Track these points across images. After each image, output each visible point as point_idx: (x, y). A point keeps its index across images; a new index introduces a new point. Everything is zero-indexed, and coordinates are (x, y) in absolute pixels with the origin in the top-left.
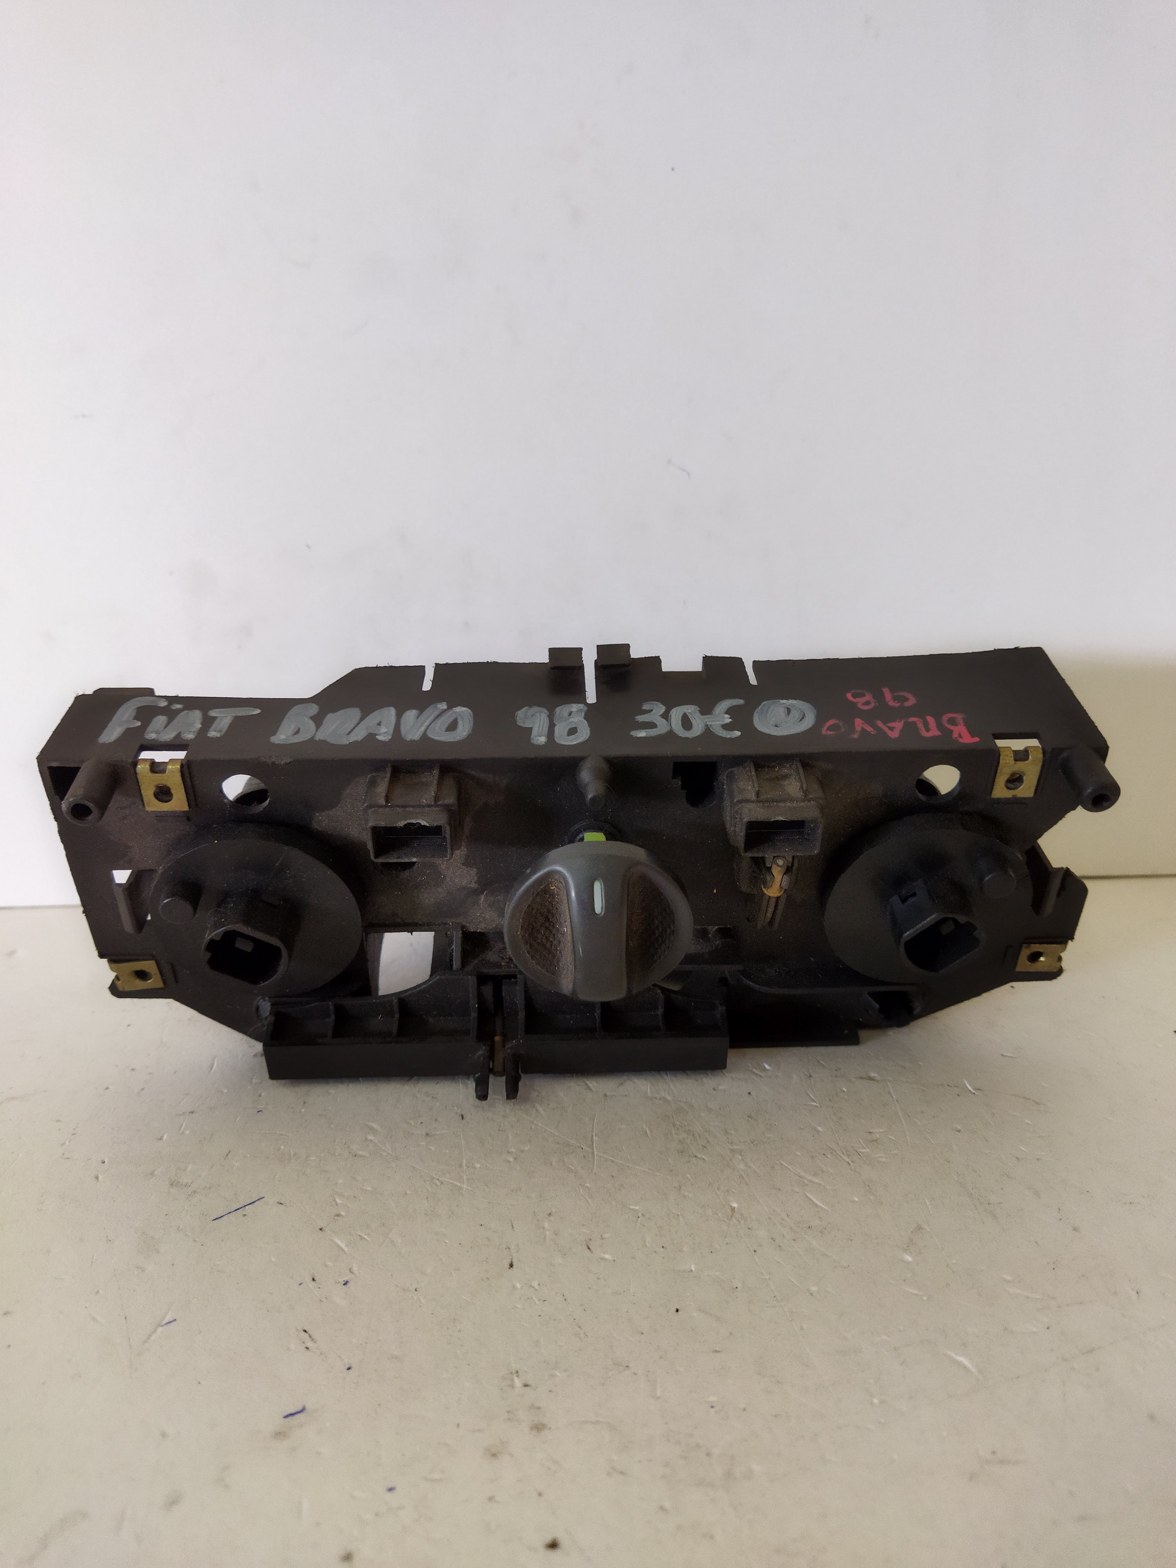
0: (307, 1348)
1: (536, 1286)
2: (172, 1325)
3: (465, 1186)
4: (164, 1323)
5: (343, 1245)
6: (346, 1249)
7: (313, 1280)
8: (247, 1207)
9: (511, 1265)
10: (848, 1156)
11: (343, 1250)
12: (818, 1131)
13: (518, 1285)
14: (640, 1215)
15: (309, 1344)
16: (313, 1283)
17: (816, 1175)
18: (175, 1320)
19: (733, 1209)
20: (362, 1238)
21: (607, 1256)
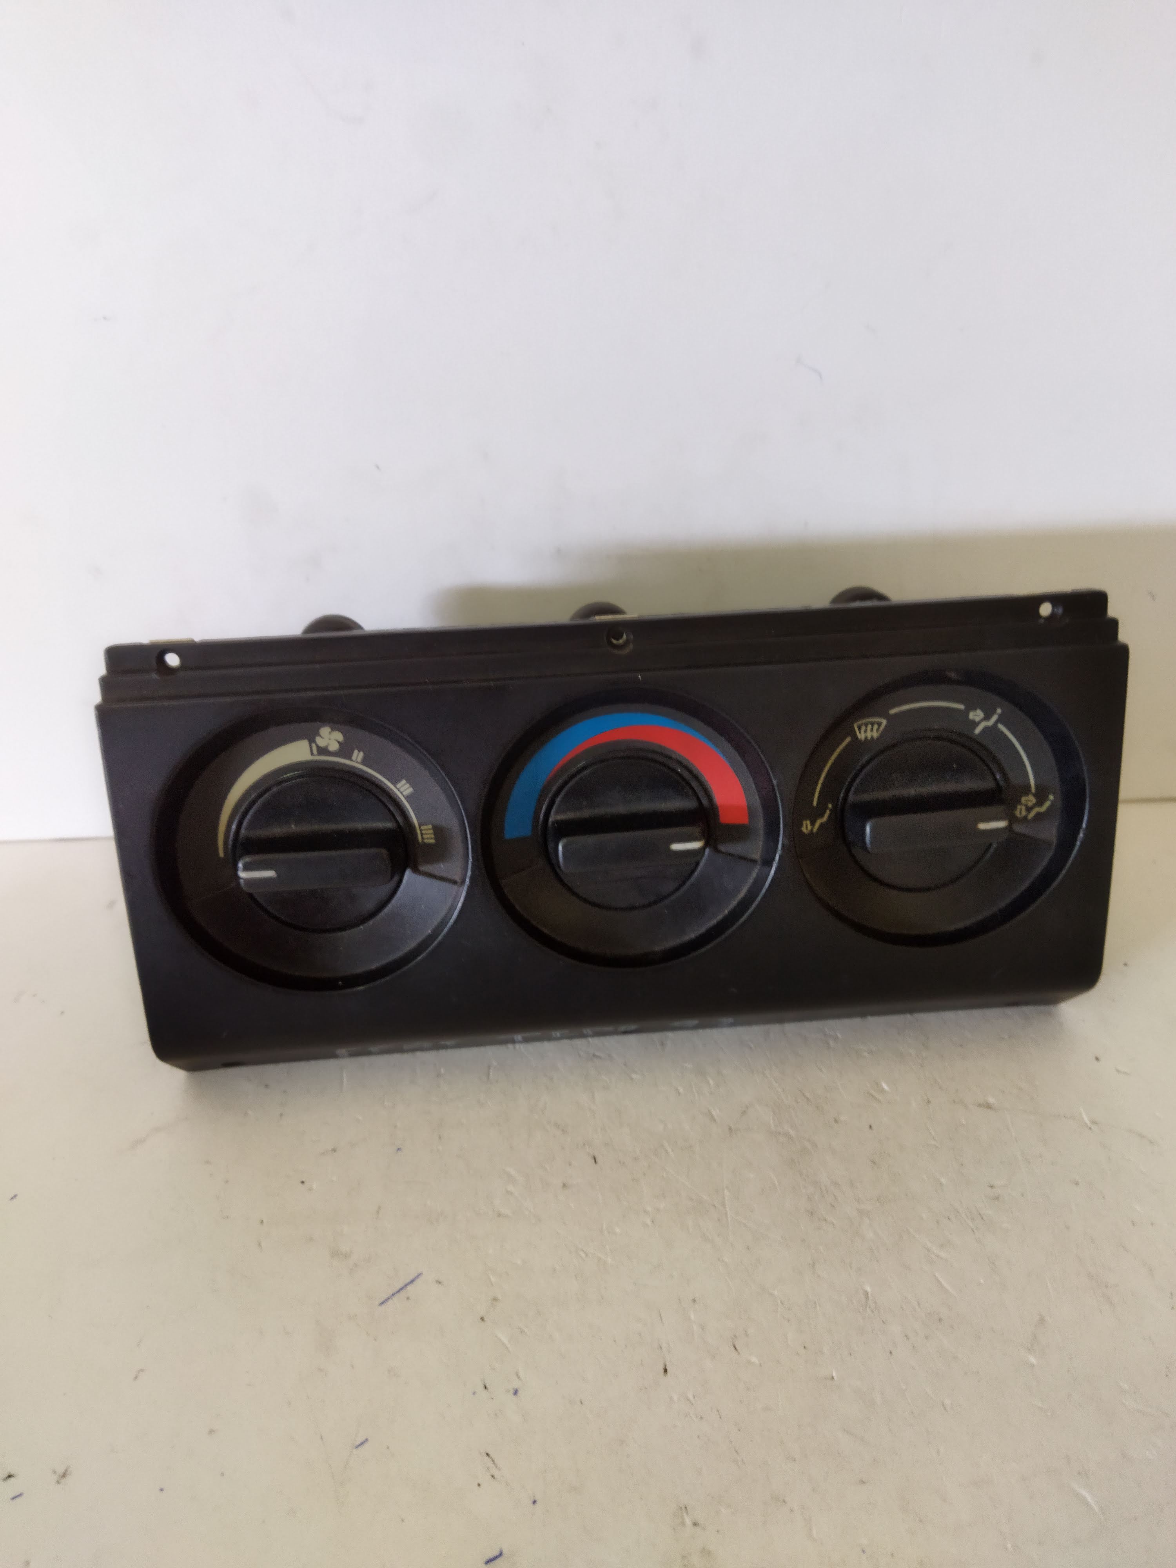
0: (493, 1476)
1: (691, 1398)
2: (366, 1445)
3: (609, 1260)
4: (358, 1443)
5: (505, 1341)
6: (509, 1346)
7: (485, 1387)
8: (409, 1288)
9: (665, 1371)
10: (973, 1220)
11: (507, 1348)
12: (941, 1184)
13: (675, 1398)
14: (779, 1302)
15: (494, 1471)
16: (485, 1391)
17: (942, 1246)
18: (367, 1440)
19: (866, 1294)
20: (522, 1332)
21: (754, 1359)
